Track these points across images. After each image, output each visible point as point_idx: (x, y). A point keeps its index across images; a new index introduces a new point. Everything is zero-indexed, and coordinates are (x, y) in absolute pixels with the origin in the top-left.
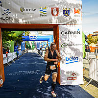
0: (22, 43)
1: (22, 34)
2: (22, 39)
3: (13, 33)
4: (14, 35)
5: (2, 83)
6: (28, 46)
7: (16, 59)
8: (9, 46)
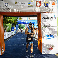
0: (17, 25)
1: (16, 19)
2: (16, 23)
3: (11, 19)
4: (12, 20)
5: (3, 51)
6: (21, 27)
7: (12, 36)
8: (8, 27)
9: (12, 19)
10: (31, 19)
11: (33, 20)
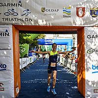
3: (28, 36)
5: (18, 92)
6: (43, 50)
7: (30, 65)
8: (24, 50)
9: (31, 37)
10: (60, 37)
11: (64, 38)
